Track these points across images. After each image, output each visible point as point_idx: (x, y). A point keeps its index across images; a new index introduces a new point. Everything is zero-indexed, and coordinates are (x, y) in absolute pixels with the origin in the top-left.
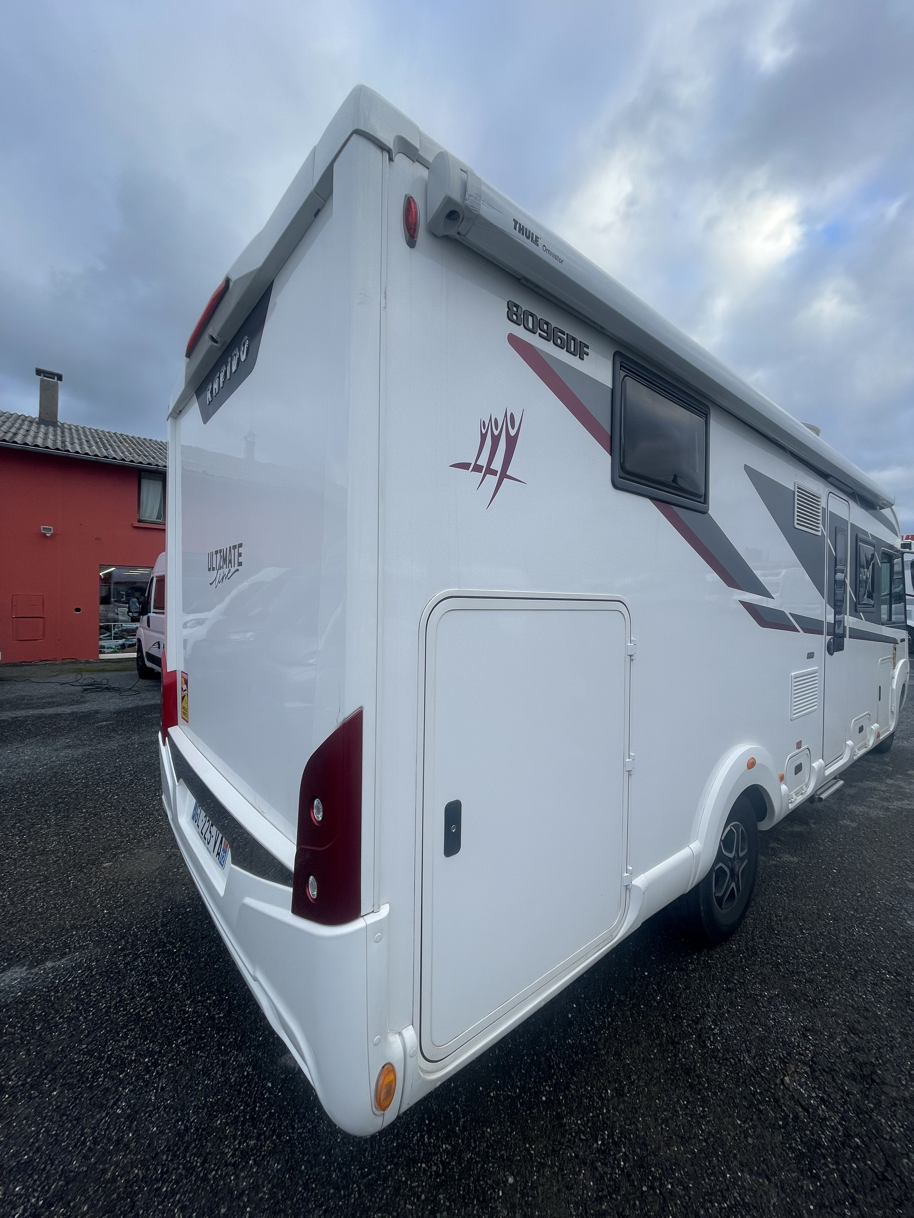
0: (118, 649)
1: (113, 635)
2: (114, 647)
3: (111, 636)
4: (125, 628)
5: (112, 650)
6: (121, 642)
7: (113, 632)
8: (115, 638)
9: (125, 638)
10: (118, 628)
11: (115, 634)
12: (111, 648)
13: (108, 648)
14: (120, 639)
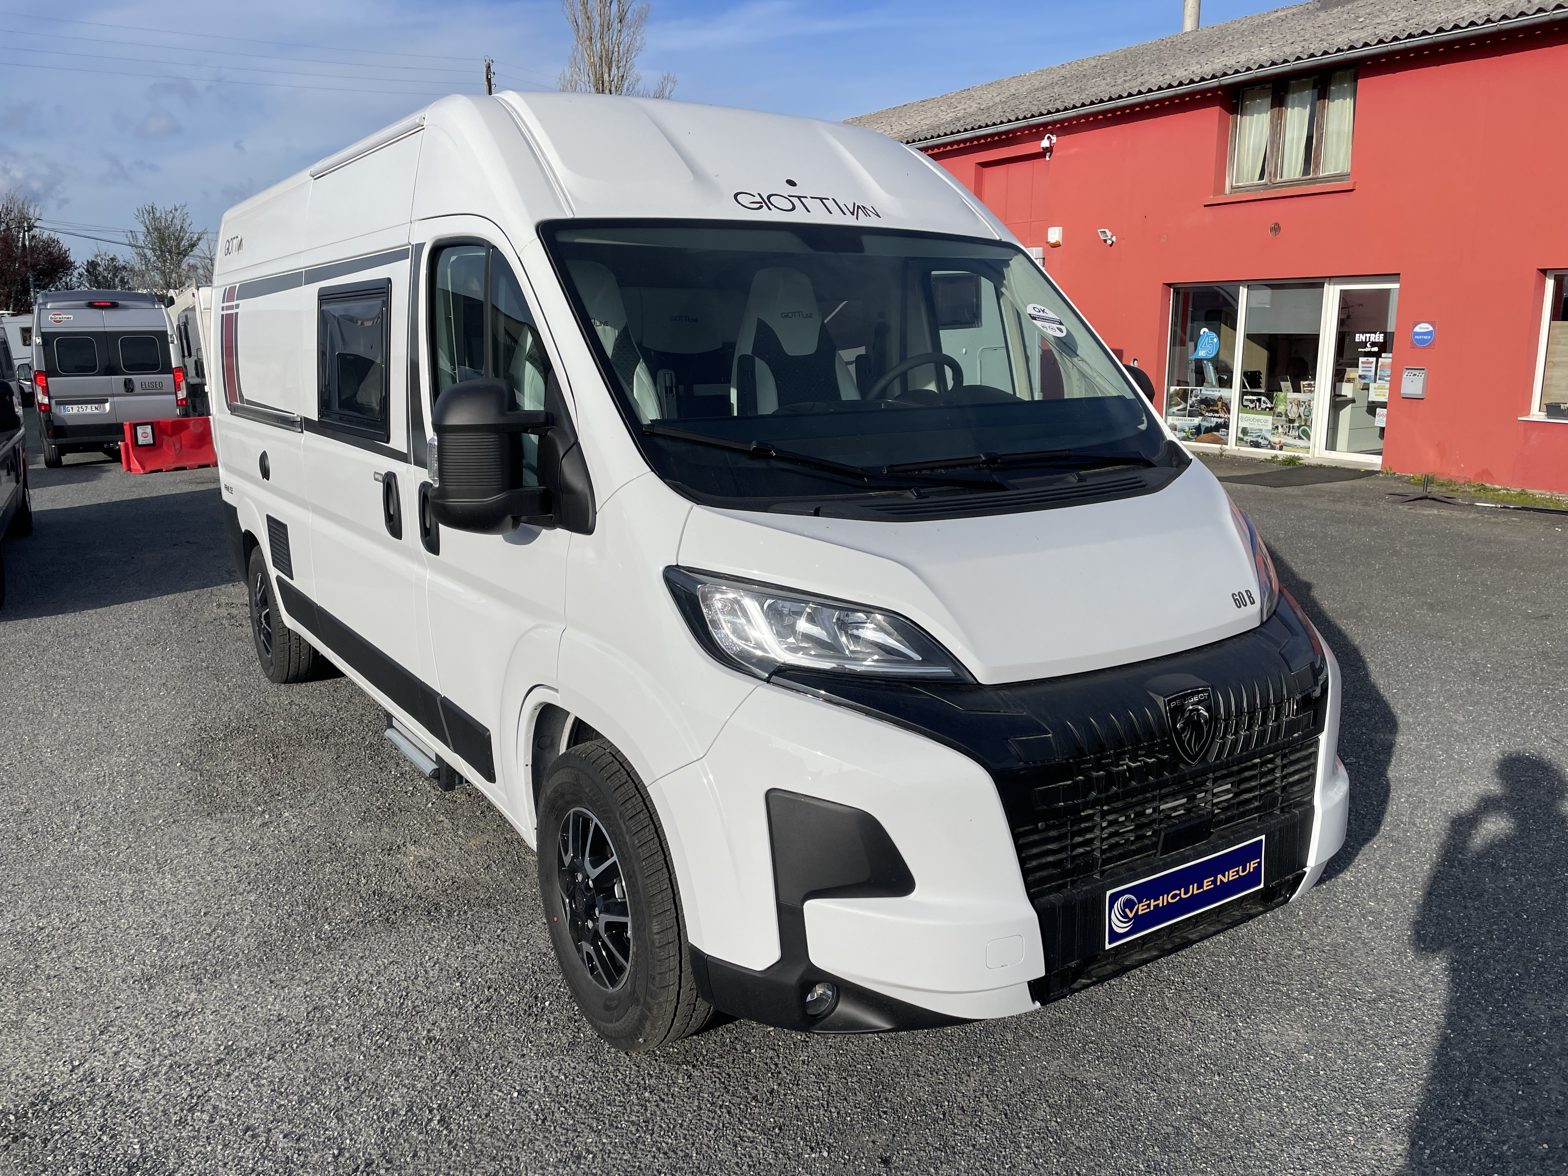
0: (1192, 434)
1: (1188, 408)
2: (1187, 429)
3: (1185, 409)
4: (1204, 396)
5: (1185, 434)
6: (1197, 421)
7: (1190, 402)
8: (1191, 415)
9: (1202, 415)
10: (1196, 396)
11: (1191, 406)
12: (1184, 431)
13: (1180, 431)
14: (1197, 416)
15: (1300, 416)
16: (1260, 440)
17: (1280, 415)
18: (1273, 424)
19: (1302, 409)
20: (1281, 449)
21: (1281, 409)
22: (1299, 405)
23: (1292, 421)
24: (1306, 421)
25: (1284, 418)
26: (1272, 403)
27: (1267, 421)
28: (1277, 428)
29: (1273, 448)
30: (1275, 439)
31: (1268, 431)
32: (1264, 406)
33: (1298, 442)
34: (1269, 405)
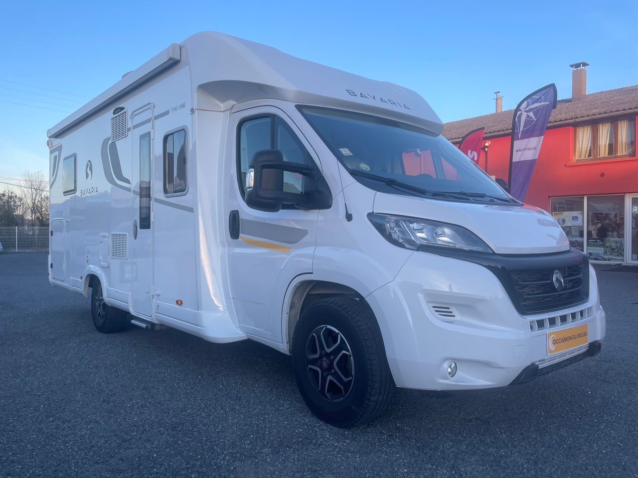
15: (617, 247)
16: (598, 257)
17: (607, 247)
18: (604, 251)
19: (618, 244)
20: (609, 260)
21: (608, 244)
22: (616, 242)
23: (614, 249)
24: (621, 249)
25: (609, 248)
26: (603, 242)
27: (601, 250)
28: (607, 252)
29: (605, 260)
30: (606, 257)
31: (602, 253)
32: (599, 244)
33: (617, 258)
34: (601, 243)
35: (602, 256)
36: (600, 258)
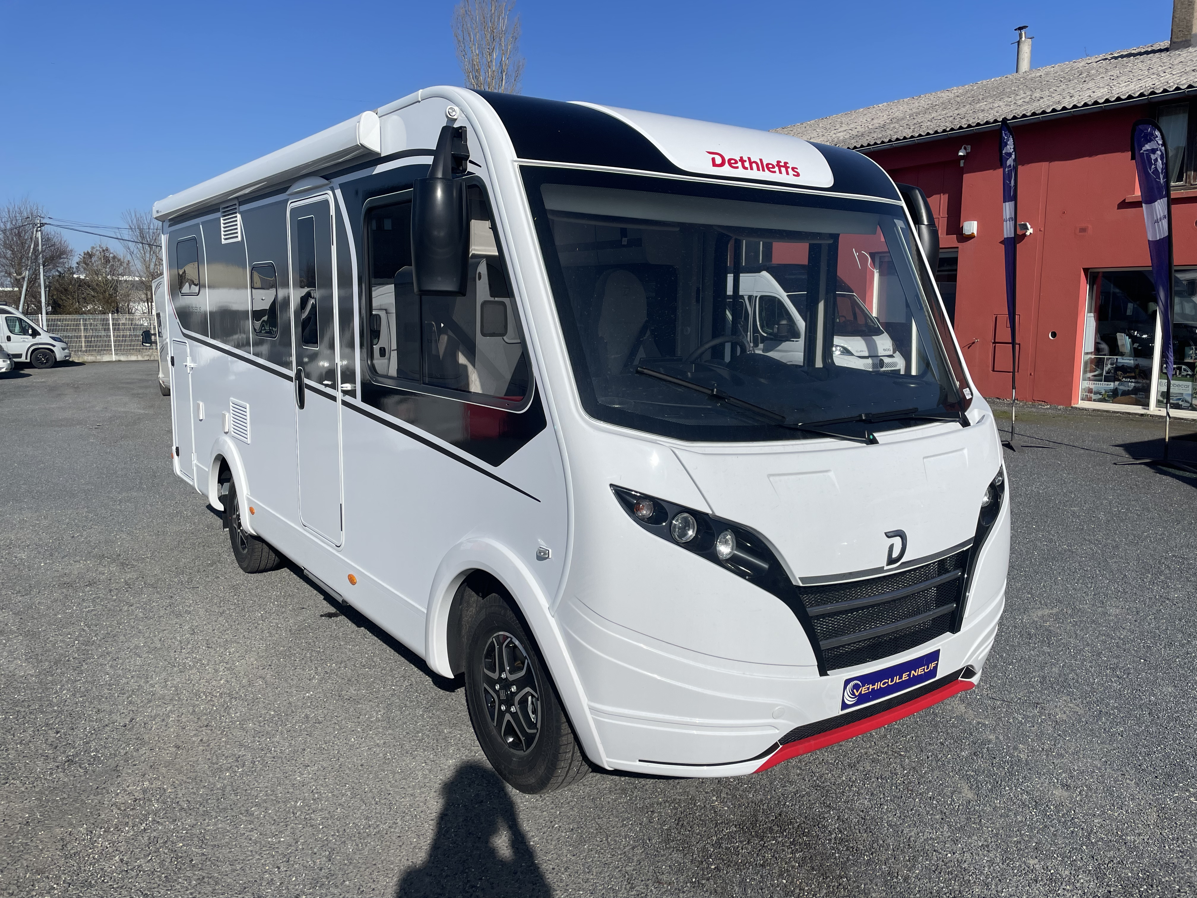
0: (1108, 396)
1: (1104, 373)
2: (1103, 392)
3: (1101, 375)
4: (1121, 364)
5: (1101, 396)
6: (1113, 385)
7: (1106, 369)
8: (1107, 379)
9: (1119, 380)
10: (1112, 364)
11: (1108, 373)
12: (1100, 394)
13: (1096, 393)
14: (1114, 381)
16: (1180, 403)
18: (1194, 389)
26: (1193, 370)
27: (1188, 386)
29: (1194, 409)
30: (1196, 402)
31: (1189, 395)
32: (1185, 373)
34: (1189, 373)
35: (1189, 399)
36: (1184, 404)
